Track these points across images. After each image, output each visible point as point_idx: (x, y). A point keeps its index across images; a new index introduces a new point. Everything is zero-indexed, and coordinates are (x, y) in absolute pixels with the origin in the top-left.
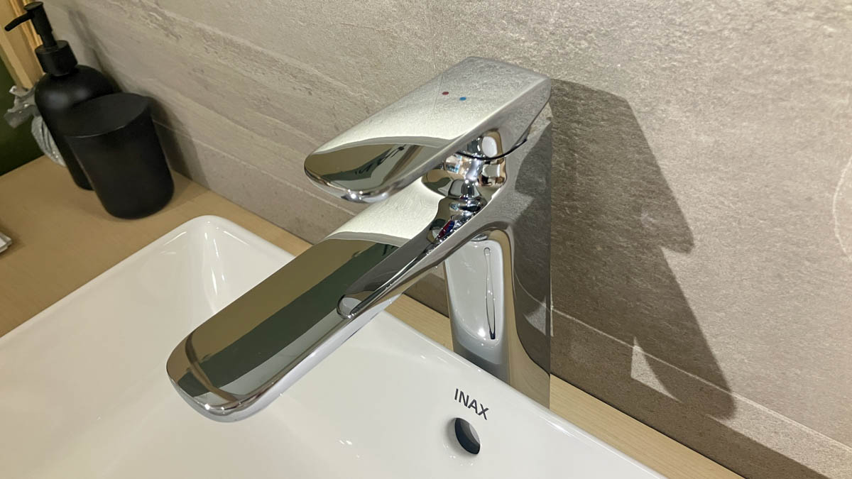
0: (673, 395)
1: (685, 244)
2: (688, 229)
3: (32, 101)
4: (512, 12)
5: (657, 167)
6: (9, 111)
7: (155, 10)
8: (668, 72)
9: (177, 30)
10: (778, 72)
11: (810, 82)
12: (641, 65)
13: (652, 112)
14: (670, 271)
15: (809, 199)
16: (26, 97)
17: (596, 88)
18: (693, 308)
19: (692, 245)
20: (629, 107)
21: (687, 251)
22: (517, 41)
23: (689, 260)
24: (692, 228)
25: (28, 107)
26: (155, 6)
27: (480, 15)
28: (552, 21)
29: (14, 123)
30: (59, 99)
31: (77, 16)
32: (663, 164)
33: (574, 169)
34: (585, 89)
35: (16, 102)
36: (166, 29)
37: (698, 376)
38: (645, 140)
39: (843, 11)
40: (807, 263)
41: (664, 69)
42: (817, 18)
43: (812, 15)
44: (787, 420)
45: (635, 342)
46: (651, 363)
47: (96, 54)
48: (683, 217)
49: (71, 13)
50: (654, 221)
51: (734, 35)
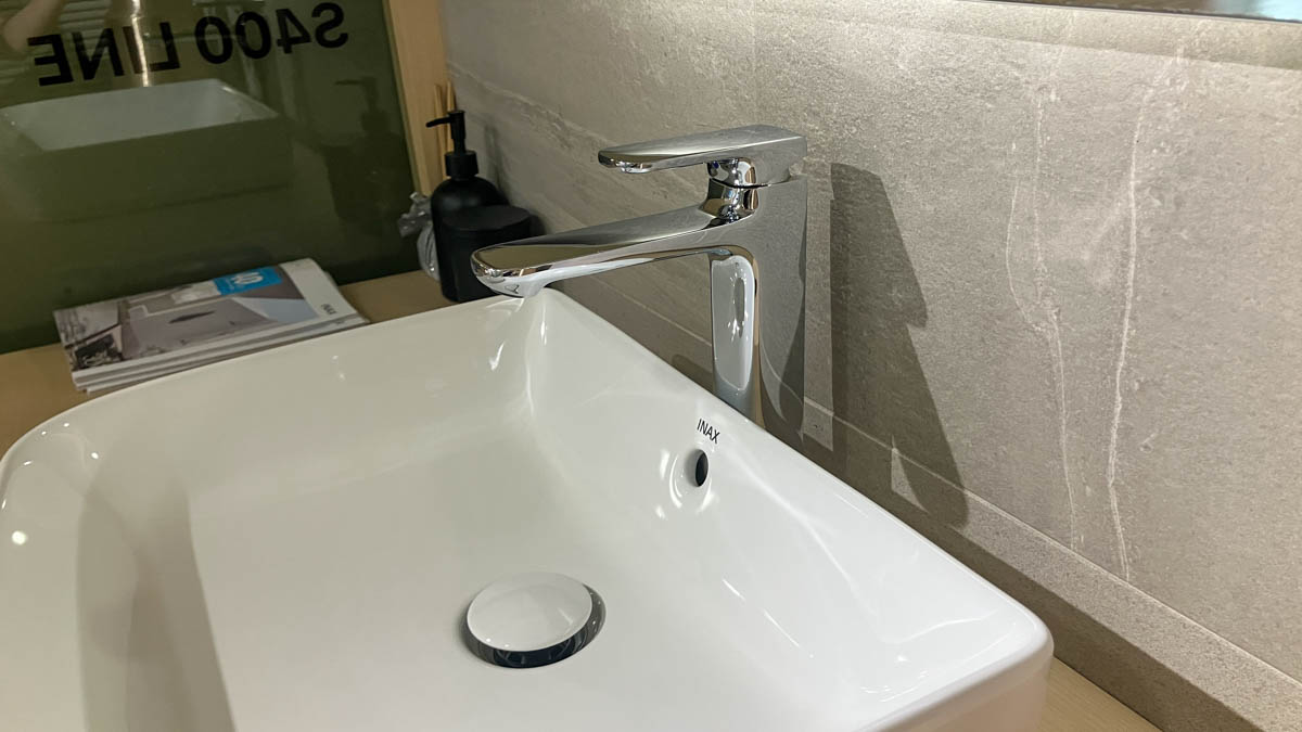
0: (923, 505)
1: (921, 318)
2: (923, 300)
3: (428, 207)
4: (810, 105)
5: (901, 240)
6: (405, 216)
7: (557, 121)
8: (904, 149)
9: (571, 139)
10: (965, 143)
11: (984, 150)
12: (888, 144)
13: (895, 188)
14: (913, 349)
15: (993, 256)
16: (422, 203)
17: (862, 169)
18: (931, 390)
19: (926, 317)
20: (881, 184)
21: (923, 325)
22: (813, 130)
23: (925, 335)
24: (925, 299)
25: (422, 216)
26: (557, 115)
27: (790, 110)
28: (835, 111)
29: (405, 230)
30: (451, 203)
31: (491, 131)
32: (905, 235)
33: (848, 250)
34: (856, 171)
35: (413, 207)
36: (562, 140)
37: (941, 475)
38: (892, 214)
39: (995, 91)
40: (998, 322)
41: (902, 147)
42: (982, 97)
43: (978, 95)
44: (1004, 514)
45: (893, 444)
46: (906, 465)
47: (498, 170)
48: (919, 288)
49: (487, 129)
50: (900, 296)
51: (940, 114)
